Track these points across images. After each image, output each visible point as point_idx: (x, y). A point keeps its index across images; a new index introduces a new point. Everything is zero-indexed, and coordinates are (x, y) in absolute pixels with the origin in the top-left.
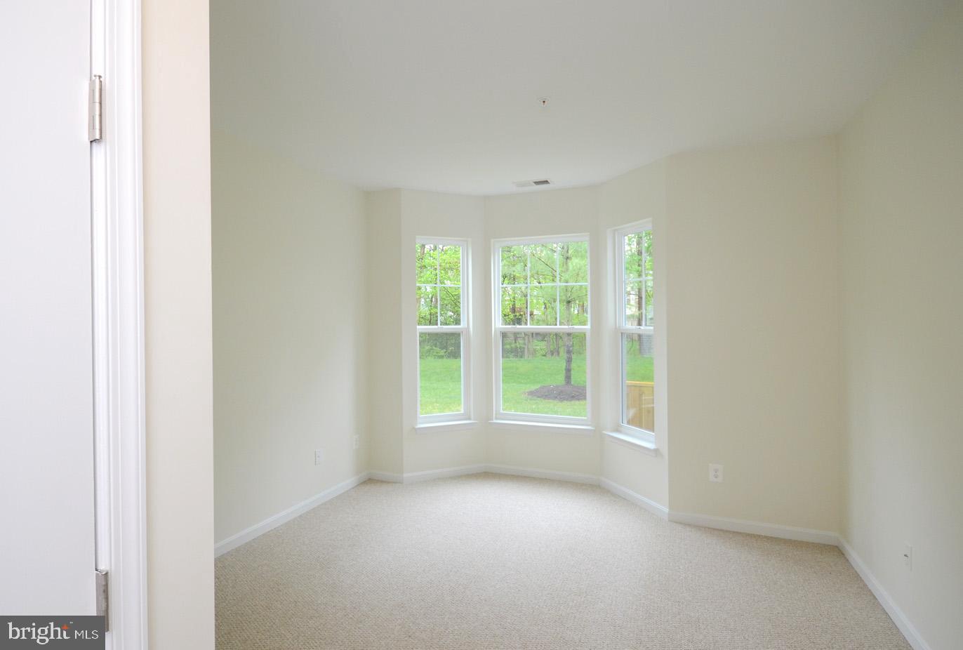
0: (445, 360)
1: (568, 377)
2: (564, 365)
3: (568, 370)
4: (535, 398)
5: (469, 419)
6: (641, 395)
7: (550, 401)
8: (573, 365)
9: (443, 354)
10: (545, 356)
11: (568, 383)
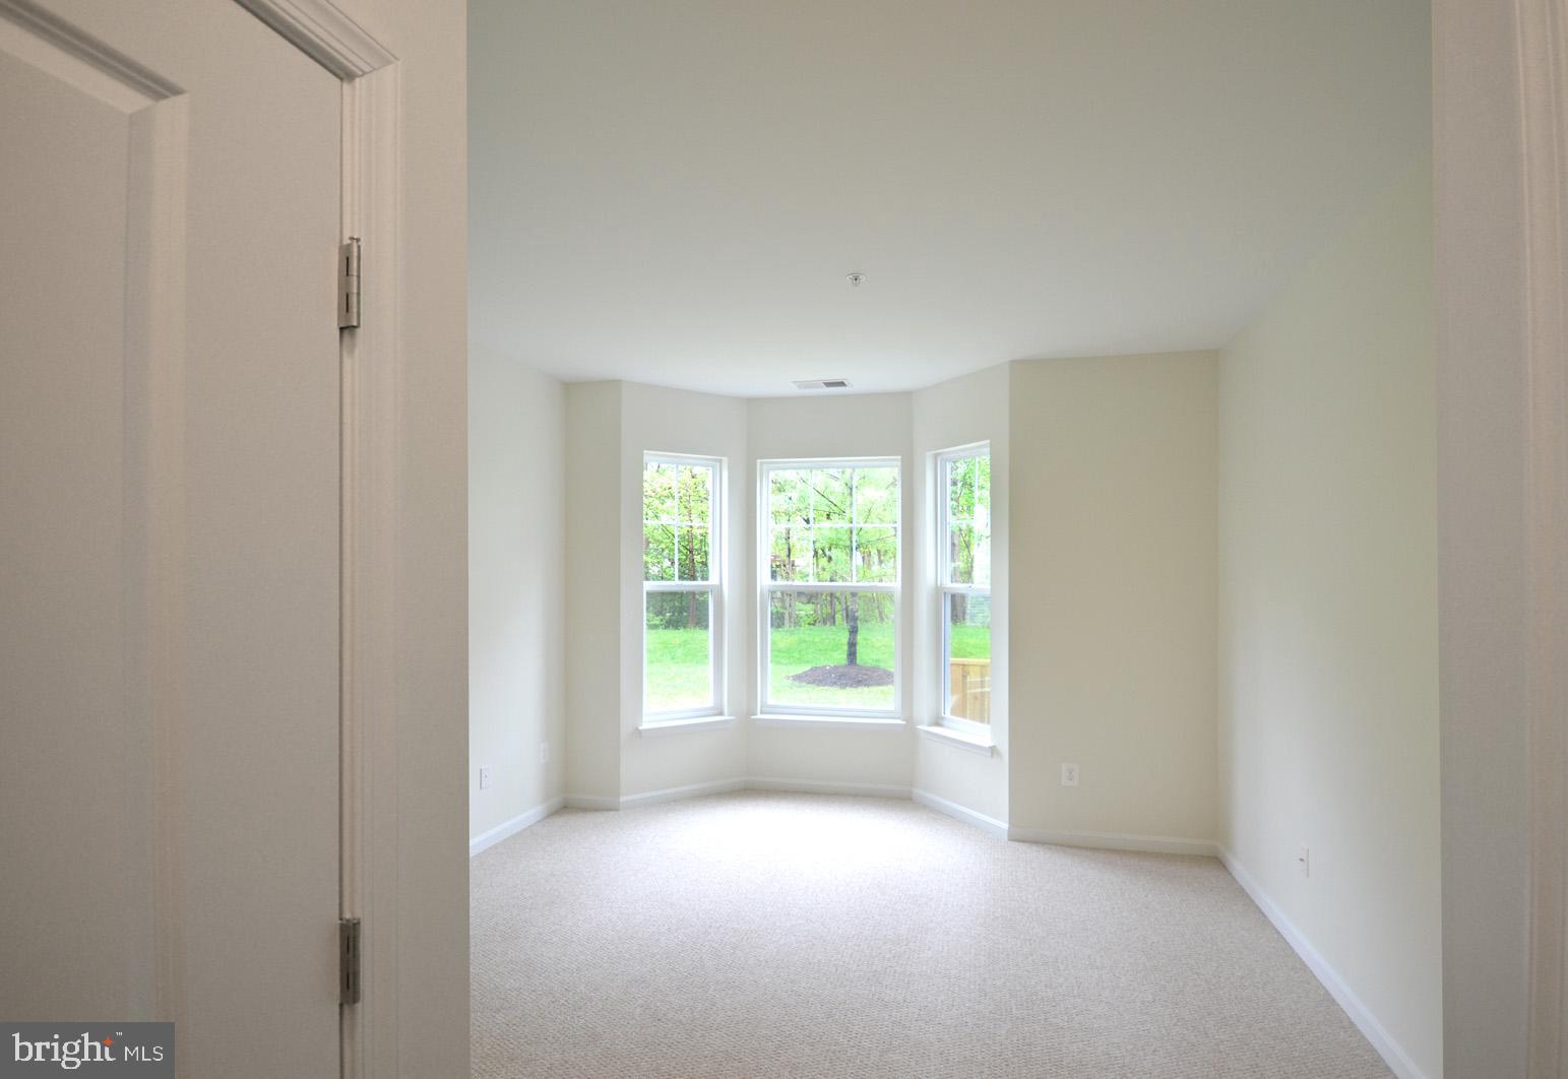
0: (661, 631)
1: (852, 654)
2: (844, 638)
3: (852, 645)
4: (804, 684)
5: (721, 714)
6: (964, 677)
7: (826, 688)
8: (859, 638)
9: (658, 622)
10: (814, 624)
11: (852, 662)
